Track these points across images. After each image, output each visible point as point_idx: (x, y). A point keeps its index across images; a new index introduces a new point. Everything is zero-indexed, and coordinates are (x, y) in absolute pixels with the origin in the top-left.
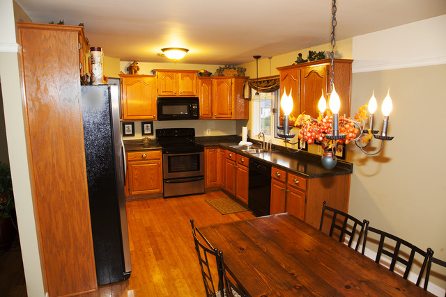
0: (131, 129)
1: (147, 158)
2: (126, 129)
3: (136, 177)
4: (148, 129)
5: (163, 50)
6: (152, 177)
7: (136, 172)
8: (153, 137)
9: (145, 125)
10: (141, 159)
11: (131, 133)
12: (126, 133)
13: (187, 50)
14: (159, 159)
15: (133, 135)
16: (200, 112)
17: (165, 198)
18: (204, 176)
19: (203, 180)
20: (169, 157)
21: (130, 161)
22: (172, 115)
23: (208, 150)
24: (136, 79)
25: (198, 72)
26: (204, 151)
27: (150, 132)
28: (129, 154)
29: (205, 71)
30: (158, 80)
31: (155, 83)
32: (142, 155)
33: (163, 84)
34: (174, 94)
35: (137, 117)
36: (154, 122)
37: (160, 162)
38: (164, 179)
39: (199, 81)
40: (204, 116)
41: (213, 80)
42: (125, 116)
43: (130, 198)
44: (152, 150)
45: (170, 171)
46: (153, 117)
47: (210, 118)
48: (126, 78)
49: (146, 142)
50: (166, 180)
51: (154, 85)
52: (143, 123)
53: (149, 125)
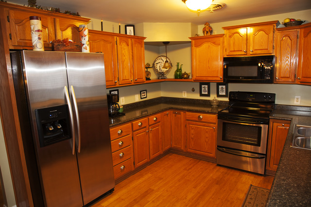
0: (207, 89)
1: (203, 120)
2: (203, 89)
3: (192, 136)
4: (223, 91)
6: (207, 140)
7: (192, 131)
8: (227, 99)
9: (220, 87)
10: (197, 119)
11: (207, 93)
12: (203, 93)
14: (215, 124)
15: (208, 95)
16: (277, 75)
17: (219, 165)
18: (266, 155)
19: (264, 159)
20: (224, 124)
21: (188, 120)
22: (239, 77)
23: (275, 124)
24: (205, 40)
25: (277, 23)
26: (268, 123)
27: (224, 94)
28: (187, 113)
29: (291, 19)
30: (226, 39)
31: (223, 42)
32: (199, 117)
33: (232, 42)
34: (243, 53)
35: (204, 78)
36: (230, 85)
37: (215, 126)
38: (218, 146)
39: (278, 35)
40: (283, 79)
41: (299, 30)
42: (195, 77)
43: (188, 154)
44: (208, 113)
45: (224, 138)
46: (219, 79)
47: (293, 83)
48: (196, 40)
49: (215, 104)
50: (219, 148)
51: (221, 44)
52: (218, 84)
53: (224, 87)
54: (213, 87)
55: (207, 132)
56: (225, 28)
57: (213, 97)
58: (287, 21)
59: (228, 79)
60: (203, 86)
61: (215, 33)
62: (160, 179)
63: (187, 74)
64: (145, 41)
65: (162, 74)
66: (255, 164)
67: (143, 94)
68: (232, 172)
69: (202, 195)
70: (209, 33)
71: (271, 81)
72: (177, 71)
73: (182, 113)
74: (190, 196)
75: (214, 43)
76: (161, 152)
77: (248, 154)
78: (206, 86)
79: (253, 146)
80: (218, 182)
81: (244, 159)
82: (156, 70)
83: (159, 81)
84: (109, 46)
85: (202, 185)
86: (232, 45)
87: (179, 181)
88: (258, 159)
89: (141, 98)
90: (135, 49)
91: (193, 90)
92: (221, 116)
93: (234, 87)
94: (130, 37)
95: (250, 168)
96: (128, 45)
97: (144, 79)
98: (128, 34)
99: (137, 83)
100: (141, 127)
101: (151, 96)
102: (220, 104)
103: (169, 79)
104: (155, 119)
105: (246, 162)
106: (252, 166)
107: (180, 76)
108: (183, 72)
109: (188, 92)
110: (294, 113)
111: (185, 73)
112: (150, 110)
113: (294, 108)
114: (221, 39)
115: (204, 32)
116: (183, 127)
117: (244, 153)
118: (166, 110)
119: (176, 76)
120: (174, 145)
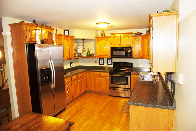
1: (102, 76)
2: (101, 61)
3: (97, 84)
5: (97, 24)
6: (104, 85)
7: (97, 81)
9: (109, 60)
10: (99, 75)
11: (102, 63)
12: (101, 63)
13: (109, 23)
14: (108, 77)
15: (103, 64)
16: (133, 55)
17: (110, 96)
18: (130, 89)
19: (129, 91)
20: (112, 76)
21: (95, 76)
22: (117, 56)
23: (133, 75)
24: (102, 39)
25: (132, 33)
26: (130, 75)
27: (111, 63)
28: (95, 73)
29: (138, 32)
30: (111, 39)
31: (110, 40)
32: (100, 74)
33: (114, 40)
34: (119, 45)
35: (102, 56)
36: (113, 59)
37: (108, 78)
38: (109, 87)
39: (133, 38)
40: (135, 57)
41: (141, 37)
42: (97, 56)
43: (95, 93)
44: (105, 72)
45: (112, 83)
46: (109, 57)
47: (139, 58)
48: (98, 39)
49: (107, 68)
50: (110, 88)
51: (109, 41)
52: (108, 59)
53: (111, 60)
54: (106, 60)
55: (104, 81)
56: (111, 34)
57: (105, 65)
58: (136, 33)
59: (112, 57)
60: (101, 60)
61: (106, 35)
62: (85, 103)
63: (93, 54)
64: (74, 38)
65: (80, 54)
66: (125, 93)
67: (71, 64)
68: (116, 98)
69: (106, 107)
70: (104, 35)
71: (131, 57)
72: (88, 53)
73: (92, 73)
74: (101, 107)
75: (106, 40)
76: (82, 92)
77: (121, 89)
78: (102, 60)
79: (123, 85)
80: (111, 102)
81: (120, 91)
82: (77, 52)
83: (79, 57)
84: (60, 40)
85: (104, 103)
86: (114, 41)
87: (94, 103)
88: (126, 91)
89: (71, 66)
90: (70, 42)
91: (96, 62)
92: (110, 73)
93: (115, 60)
94: (67, 36)
95: (123, 95)
96: (67, 40)
97: (74, 56)
98: (66, 35)
99: (71, 59)
100: (75, 79)
101: (75, 65)
102: (109, 68)
103: (84, 57)
104: (80, 76)
105: (121, 93)
106: (124, 94)
107: (89, 55)
108: (91, 53)
109: (93, 63)
110: (140, 71)
111: (92, 54)
112: (75, 72)
113: (140, 69)
114: (109, 38)
115: (101, 35)
116: (92, 79)
117: (120, 89)
118: (84, 71)
119: (87, 56)
120: (88, 89)
